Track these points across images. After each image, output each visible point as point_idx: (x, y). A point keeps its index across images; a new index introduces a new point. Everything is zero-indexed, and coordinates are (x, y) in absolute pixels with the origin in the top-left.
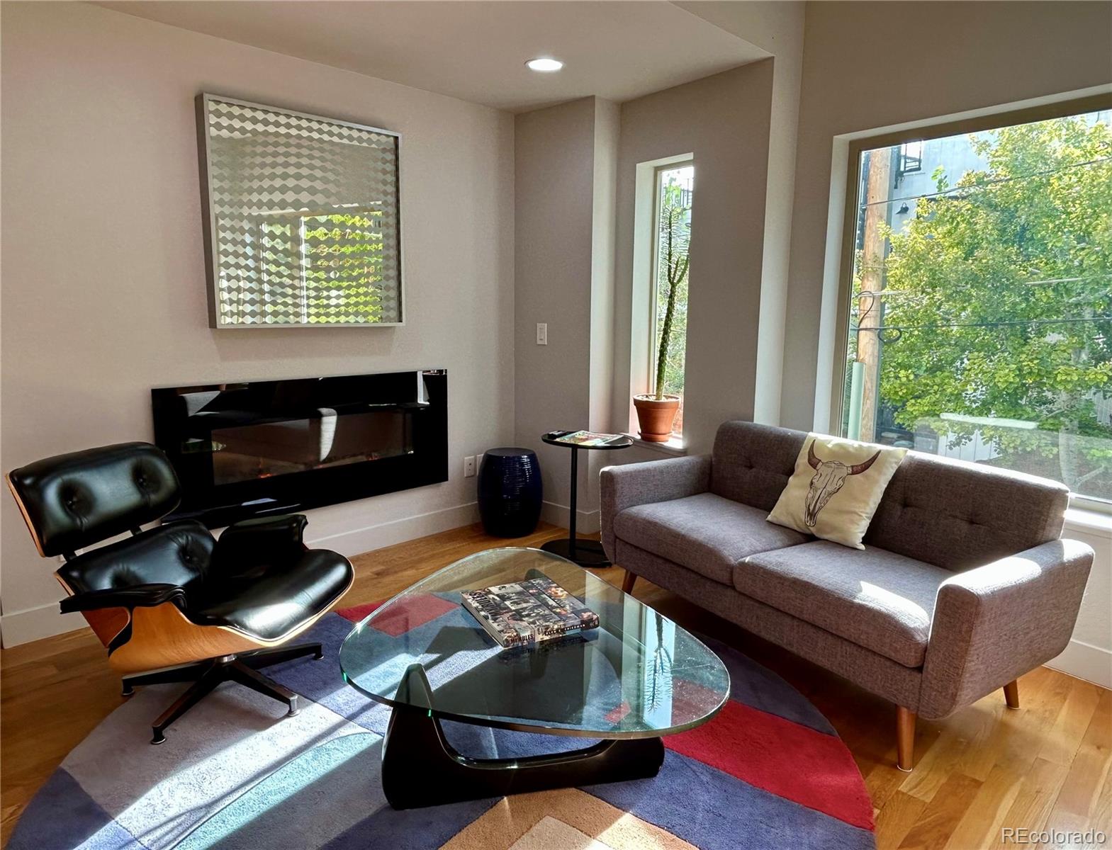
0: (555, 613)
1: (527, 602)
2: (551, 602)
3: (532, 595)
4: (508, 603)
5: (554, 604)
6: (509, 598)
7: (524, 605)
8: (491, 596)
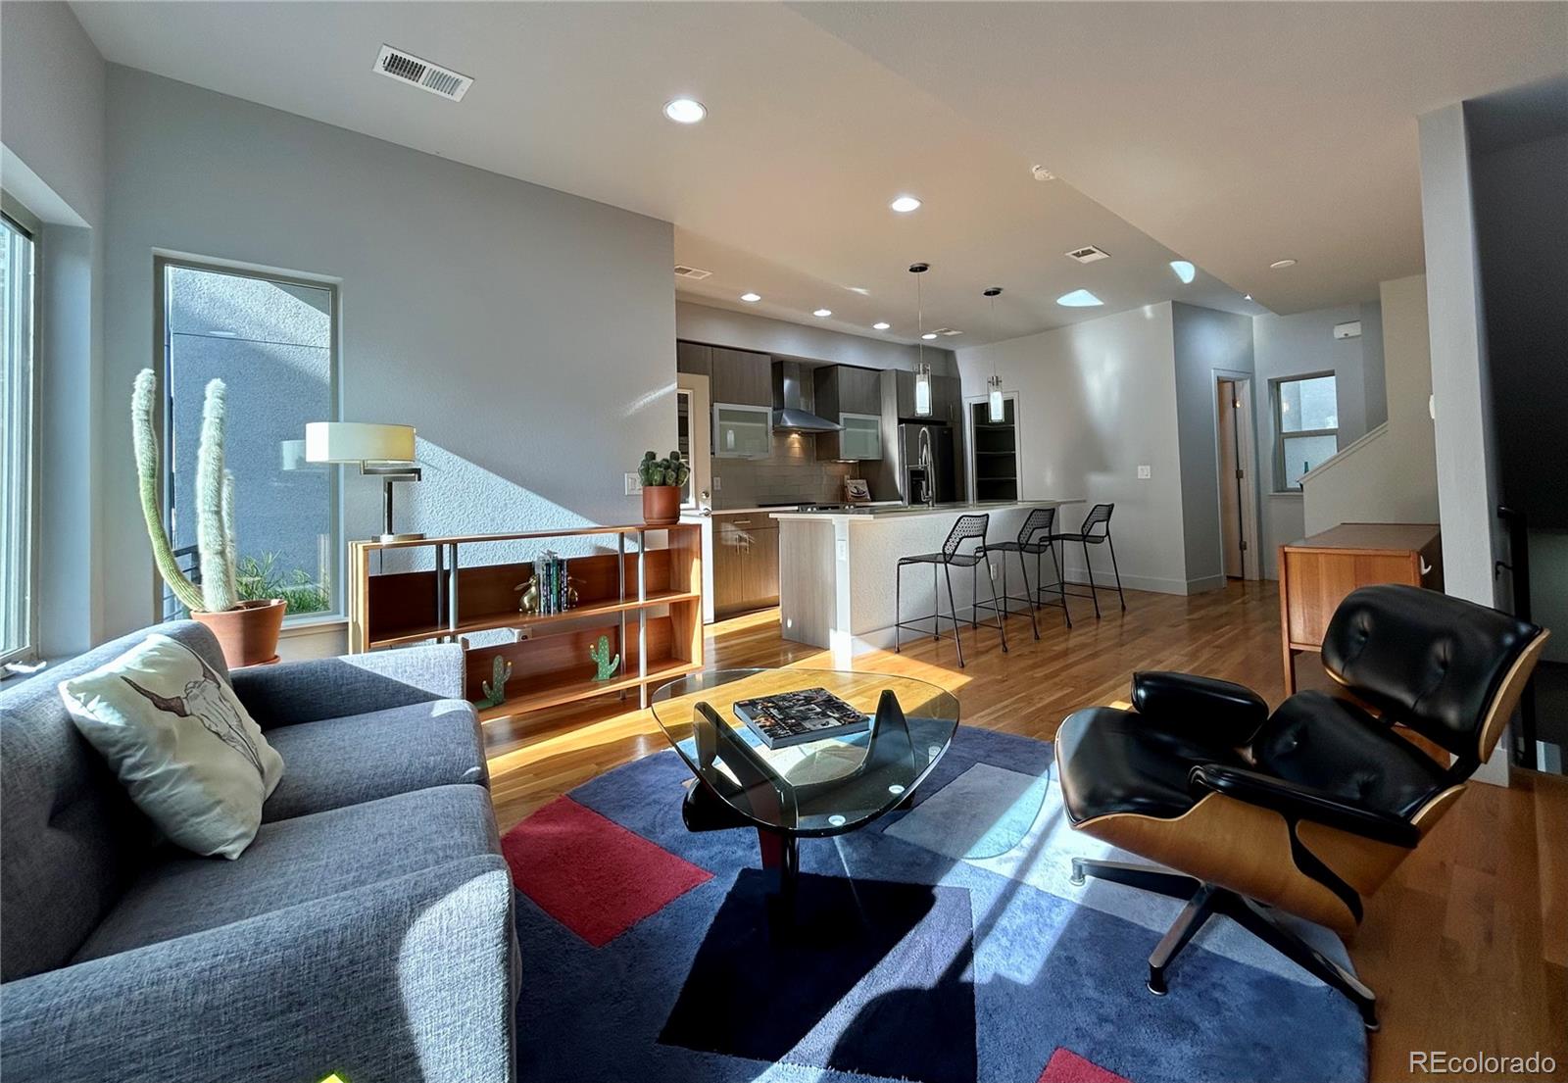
0: (773, 703)
1: (798, 711)
2: (774, 712)
3: (792, 718)
4: (819, 710)
5: (772, 710)
6: (817, 714)
7: (801, 708)
8: (836, 715)
